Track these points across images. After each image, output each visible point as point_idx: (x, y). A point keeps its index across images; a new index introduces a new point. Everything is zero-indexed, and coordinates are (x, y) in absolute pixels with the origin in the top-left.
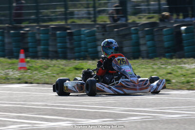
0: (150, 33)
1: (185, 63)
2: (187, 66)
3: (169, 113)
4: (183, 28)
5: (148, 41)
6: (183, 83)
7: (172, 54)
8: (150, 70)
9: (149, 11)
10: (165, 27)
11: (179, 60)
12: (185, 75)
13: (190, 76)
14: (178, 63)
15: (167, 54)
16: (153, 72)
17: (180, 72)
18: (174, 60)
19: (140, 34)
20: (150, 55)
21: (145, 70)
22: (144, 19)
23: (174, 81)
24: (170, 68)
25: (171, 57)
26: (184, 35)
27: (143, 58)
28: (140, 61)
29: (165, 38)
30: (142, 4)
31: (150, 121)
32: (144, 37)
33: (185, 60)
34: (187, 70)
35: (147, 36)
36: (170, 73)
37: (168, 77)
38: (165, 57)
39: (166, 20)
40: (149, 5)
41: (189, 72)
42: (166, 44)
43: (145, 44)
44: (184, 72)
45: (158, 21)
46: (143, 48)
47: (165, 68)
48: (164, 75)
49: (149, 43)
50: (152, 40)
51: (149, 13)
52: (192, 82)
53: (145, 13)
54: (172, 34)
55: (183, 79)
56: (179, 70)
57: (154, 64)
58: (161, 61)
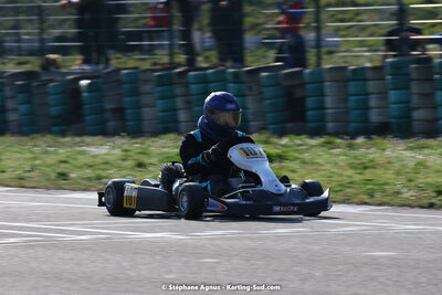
0: (25, 90)
1: (88, 145)
2: (93, 150)
3: (73, 232)
4: (84, 83)
5: (21, 104)
6: (89, 179)
7: (63, 127)
8: (29, 155)
9: (19, 51)
10: (52, 81)
11: (78, 139)
12: (90, 166)
13: (102, 167)
14: (76, 144)
15: (55, 128)
16: (35, 159)
17: (82, 160)
18: (67, 139)
19: (8, 91)
20: (25, 129)
21: (19, 155)
22: (11, 65)
23: (72, 175)
24: (63, 152)
25: (63, 134)
26: (85, 94)
27: (13, 134)
28: (8, 139)
29: (51, 99)
30: (8, 38)
31: (43, 246)
32: (13, 97)
33: (88, 139)
34: (94, 156)
35: (21, 96)
36: (65, 162)
37: (62, 168)
38: (50, 132)
39: (52, 69)
40: (19, 41)
41: (99, 161)
42: (54, 110)
43: (15, 110)
44: (89, 161)
45: (37, 69)
46: (12, 117)
47: (55, 153)
48: (54, 165)
49: (23, 108)
50: (28, 102)
51: (20, 55)
52: (105, 177)
53: (12, 55)
54: (63, 92)
55: (88, 172)
56: (80, 157)
57: (35, 146)
58: (45, 139)
